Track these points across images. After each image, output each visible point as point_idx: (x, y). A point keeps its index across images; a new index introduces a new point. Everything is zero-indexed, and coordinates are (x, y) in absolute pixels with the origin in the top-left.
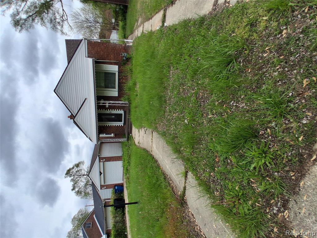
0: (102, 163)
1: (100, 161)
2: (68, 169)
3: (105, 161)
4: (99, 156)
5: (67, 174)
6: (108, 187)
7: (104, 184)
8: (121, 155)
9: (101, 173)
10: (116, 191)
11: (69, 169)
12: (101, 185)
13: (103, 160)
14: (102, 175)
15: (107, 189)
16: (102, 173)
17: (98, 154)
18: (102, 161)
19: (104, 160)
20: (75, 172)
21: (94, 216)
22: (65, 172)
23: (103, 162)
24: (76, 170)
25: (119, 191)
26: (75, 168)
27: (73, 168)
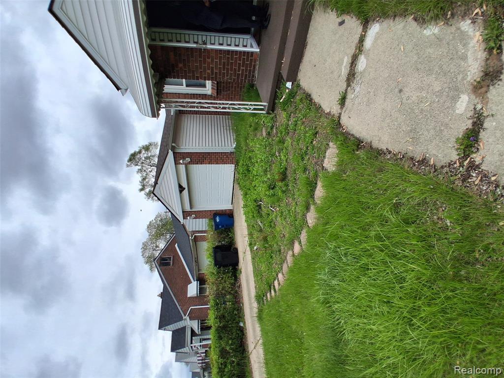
0: (182, 168)
1: (176, 163)
2: (132, 152)
3: (189, 163)
4: (173, 149)
5: (130, 160)
6: (199, 215)
7: (191, 208)
8: (233, 150)
9: (181, 189)
10: (218, 227)
11: (135, 153)
12: (183, 212)
13: (184, 158)
14: (186, 192)
15: (197, 220)
16: (184, 189)
17: (170, 144)
18: (181, 161)
19: (188, 160)
20: (144, 159)
21: (176, 245)
22: (127, 158)
23: (186, 165)
24: (145, 155)
25: (223, 226)
26: (143, 152)
27: (140, 152)
